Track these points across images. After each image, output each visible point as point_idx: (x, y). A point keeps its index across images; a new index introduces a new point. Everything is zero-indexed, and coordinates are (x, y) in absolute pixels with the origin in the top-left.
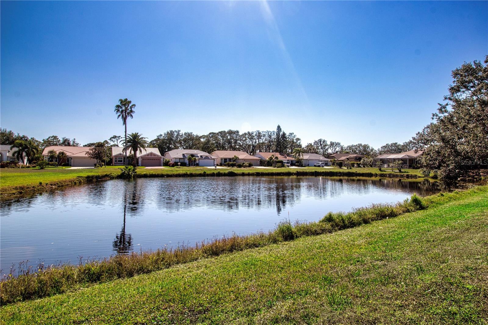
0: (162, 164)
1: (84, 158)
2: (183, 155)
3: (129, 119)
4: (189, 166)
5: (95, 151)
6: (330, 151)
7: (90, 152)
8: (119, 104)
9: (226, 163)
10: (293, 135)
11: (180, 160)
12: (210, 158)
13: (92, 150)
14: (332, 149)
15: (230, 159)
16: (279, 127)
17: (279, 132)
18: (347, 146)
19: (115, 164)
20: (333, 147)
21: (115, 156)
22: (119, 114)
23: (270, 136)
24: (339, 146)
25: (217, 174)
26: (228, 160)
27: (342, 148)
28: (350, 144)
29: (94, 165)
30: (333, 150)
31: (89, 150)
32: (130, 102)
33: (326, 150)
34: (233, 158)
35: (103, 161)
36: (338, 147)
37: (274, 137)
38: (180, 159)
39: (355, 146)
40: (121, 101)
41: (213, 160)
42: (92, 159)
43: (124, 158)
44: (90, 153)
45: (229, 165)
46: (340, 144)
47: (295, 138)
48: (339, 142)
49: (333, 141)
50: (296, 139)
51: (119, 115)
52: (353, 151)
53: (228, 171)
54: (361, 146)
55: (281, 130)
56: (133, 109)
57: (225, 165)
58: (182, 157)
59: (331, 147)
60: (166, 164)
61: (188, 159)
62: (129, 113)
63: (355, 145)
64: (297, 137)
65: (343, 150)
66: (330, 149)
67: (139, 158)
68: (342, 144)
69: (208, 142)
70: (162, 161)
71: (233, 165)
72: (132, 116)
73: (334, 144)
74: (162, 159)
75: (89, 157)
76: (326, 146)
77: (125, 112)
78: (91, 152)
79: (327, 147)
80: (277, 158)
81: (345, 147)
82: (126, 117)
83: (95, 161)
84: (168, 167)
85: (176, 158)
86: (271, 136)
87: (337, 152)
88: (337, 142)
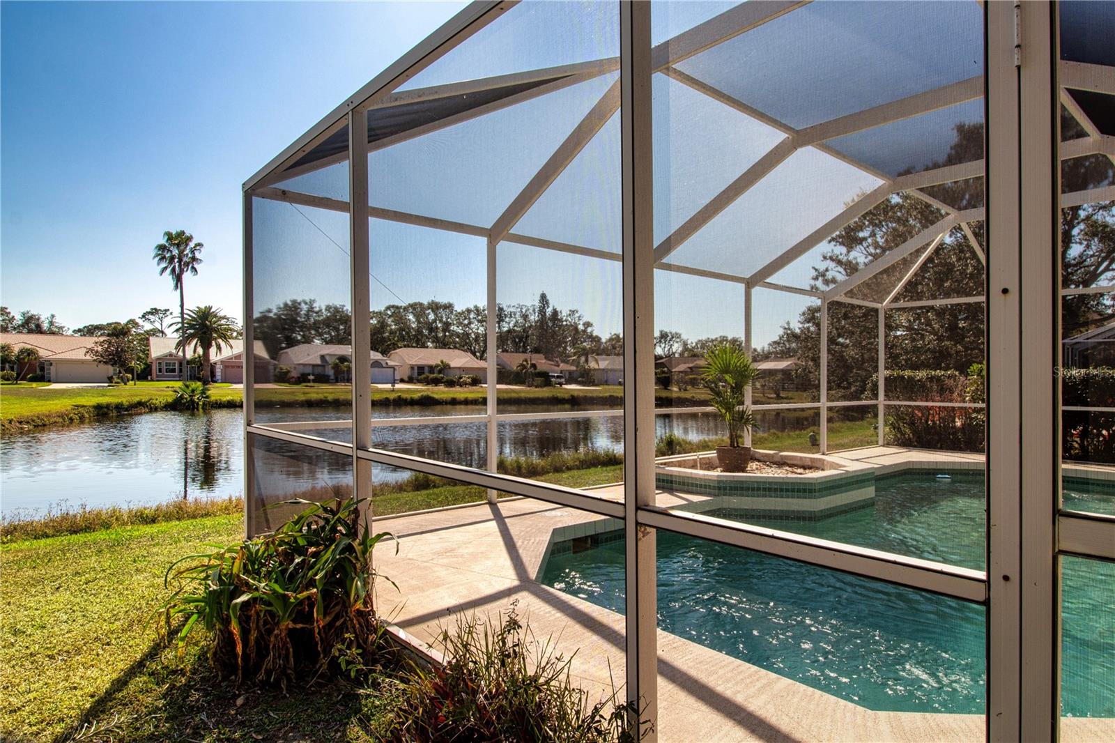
0: (272, 378)
1: (82, 362)
2: (322, 357)
3: (187, 276)
4: (337, 382)
5: (109, 347)
6: (659, 351)
7: (96, 349)
8: (163, 241)
9: (423, 376)
10: (577, 315)
11: (316, 368)
12: (384, 365)
13: (101, 344)
14: (665, 347)
15: (432, 369)
16: (543, 297)
17: (544, 307)
18: (696, 341)
19: (157, 376)
20: (667, 343)
21: (158, 359)
22: (164, 265)
23: (525, 317)
24: (678, 340)
25: (394, 400)
26: (426, 369)
27: (685, 344)
28: (704, 337)
29: (107, 380)
30: (666, 349)
31: (93, 345)
32: (190, 239)
34: (437, 366)
35: (130, 370)
36: (677, 342)
37: (534, 318)
38: (314, 366)
39: (712, 341)
40: (170, 236)
41: (392, 370)
42: (101, 365)
43: (181, 364)
44: (97, 352)
45: (428, 382)
46: (680, 336)
47: (581, 322)
48: (678, 331)
50: (584, 324)
51: (165, 268)
52: (708, 349)
53: (420, 395)
54: (727, 340)
55: (547, 303)
56: (197, 255)
57: (419, 381)
58: (319, 362)
59: (661, 341)
60: (283, 378)
61: (333, 368)
62: (187, 264)
63: (714, 337)
64: (585, 319)
65: (689, 348)
66: (660, 346)
67: (215, 364)
68: (684, 337)
69: (383, 328)
70: (272, 371)
71: (436, 382)
72: (196, 271)
73: (668, 336)
74: (271, 368)
75: (94, 360)
77: (180, 261)
78: (100, 349)
80: (534, 366)
81: (692, 343)
82: (182, 271)
83: (110, 370)
84: (287, 385)
85: (304, 365)
86: (527, 316)
87: (674, 354)
88: (674, 332)
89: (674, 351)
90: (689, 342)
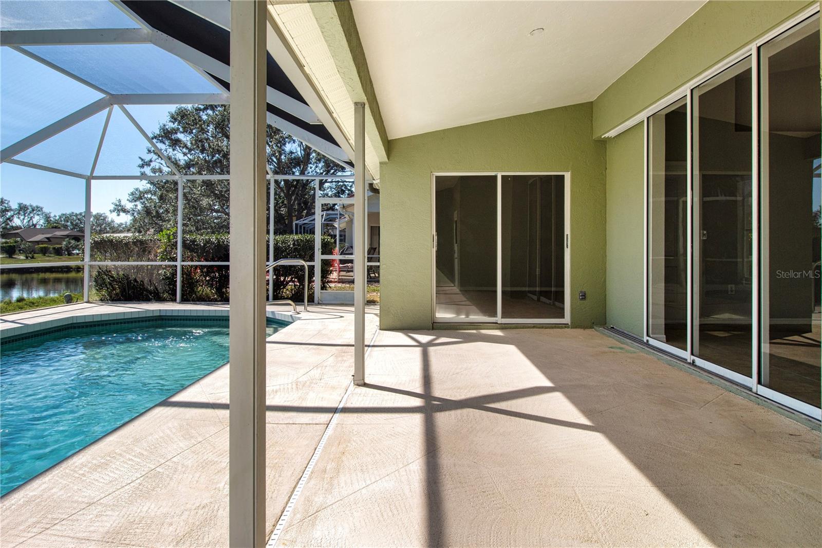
6: (17, 222)
14: (24, 219)
18: (60, 214)
20: (26, 215)
24: (40, 213)
27: (47, 218)
28: (68, 212)
30: (25, 221)
33: (9, 219)
36: (38, 215)
39: (76, 215)
46: (42, 209)
48: (40, 205)
49: (24, 203)
52: (71, 223)
59: (19, 213)
65: (51, 220)
66: (19, 218)
68: (46, 210)
73: (28, 209)
76: (8, 211)
79: (9, 214)
81: (55, 216)
87: (35, 225)
88: (34, 205)
89: (35, 223)
90: (52, 215)
